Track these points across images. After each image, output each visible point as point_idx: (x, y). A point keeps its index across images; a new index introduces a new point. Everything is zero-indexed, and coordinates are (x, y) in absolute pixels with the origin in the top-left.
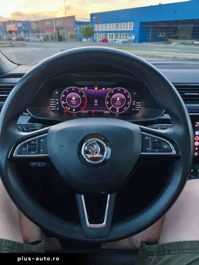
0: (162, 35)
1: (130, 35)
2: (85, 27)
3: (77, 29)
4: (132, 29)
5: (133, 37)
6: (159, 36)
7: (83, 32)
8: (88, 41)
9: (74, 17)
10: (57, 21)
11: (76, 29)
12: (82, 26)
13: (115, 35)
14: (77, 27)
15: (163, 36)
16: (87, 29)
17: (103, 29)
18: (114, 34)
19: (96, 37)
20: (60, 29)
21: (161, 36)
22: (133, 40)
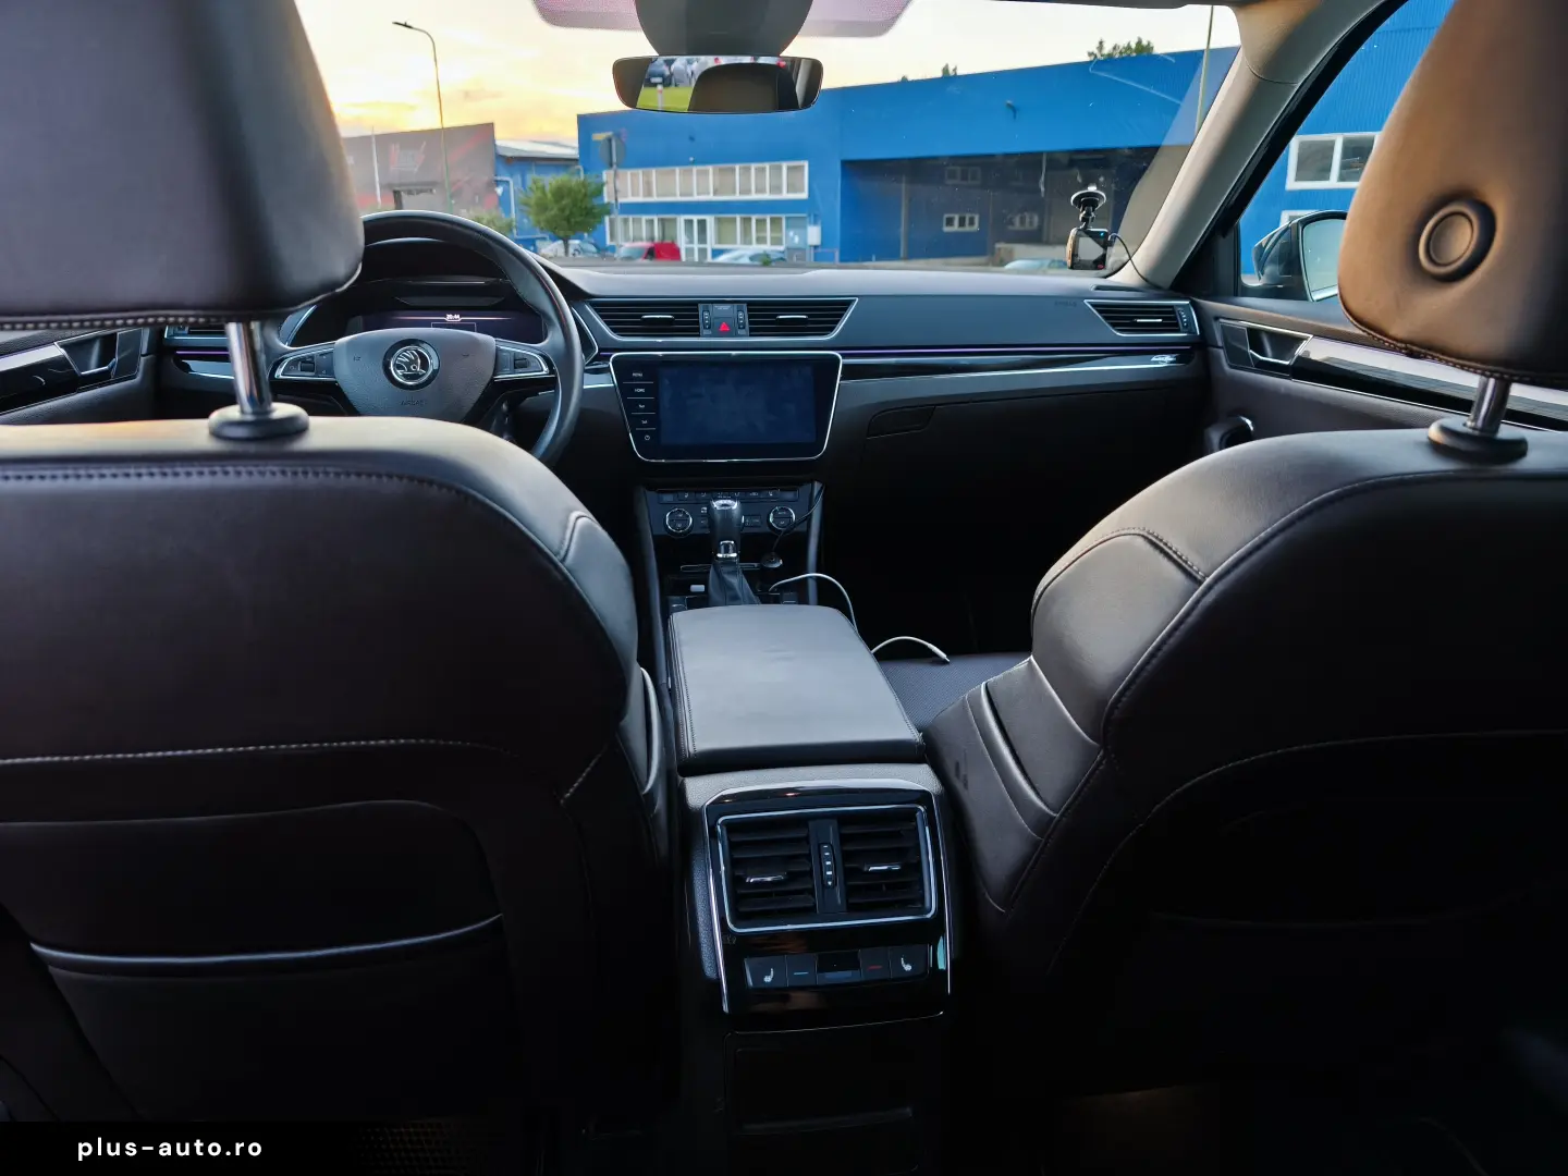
0: (962, 223)
1: (797, 224)
2: (551, 180)
3: (506, 192)
4: (804, 195)
5: (814, 235)
6: (947, 229)
7: (542, 207)
8: (571, 250)
9: (487, 129)
10: (394, 149)
11: (499, 190)
12: (532, 176)
13: (718, 221)
14: (508, 182)
15: (967, 228)
16: (560, 193)
17: (648, 193)
18: (710, 220)
19: (613, 237)
20: (410, 193)
21: (955, 228)
22: (816, 247)
